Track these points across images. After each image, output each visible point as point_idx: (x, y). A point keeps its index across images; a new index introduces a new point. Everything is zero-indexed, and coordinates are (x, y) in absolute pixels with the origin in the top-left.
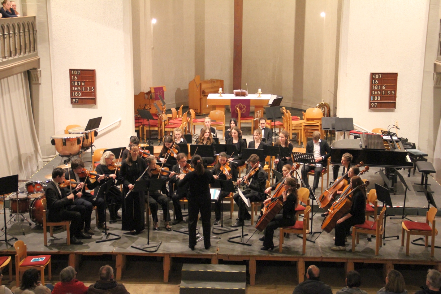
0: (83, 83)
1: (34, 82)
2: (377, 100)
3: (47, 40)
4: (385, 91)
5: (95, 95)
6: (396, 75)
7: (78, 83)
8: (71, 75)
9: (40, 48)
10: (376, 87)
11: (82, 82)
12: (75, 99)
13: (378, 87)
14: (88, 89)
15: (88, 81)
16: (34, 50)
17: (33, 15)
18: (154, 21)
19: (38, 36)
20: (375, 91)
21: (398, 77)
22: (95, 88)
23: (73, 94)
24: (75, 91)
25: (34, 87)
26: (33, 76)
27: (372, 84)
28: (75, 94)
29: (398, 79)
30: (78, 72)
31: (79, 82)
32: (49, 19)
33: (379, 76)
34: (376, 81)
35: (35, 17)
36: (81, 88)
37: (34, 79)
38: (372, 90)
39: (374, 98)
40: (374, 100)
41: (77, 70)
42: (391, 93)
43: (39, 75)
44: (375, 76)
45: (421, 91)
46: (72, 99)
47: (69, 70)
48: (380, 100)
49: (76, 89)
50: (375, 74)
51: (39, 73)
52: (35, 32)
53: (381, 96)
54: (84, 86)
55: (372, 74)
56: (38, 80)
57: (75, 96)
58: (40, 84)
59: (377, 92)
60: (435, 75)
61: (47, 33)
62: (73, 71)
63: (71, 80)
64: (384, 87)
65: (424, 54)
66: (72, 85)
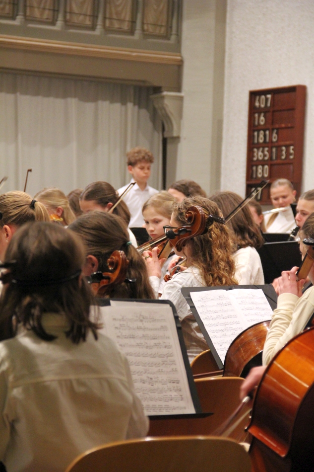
0: (275, 135)
11: (273, 130)
14: (284, 153)
15: (283, 125)
23: (252, 171)
30: (267, 99)
31: (267, 132)
54: (276, 144)
58: (177, 139)
62: (258, 98)
63: (253, 128)
66: (253, 143)
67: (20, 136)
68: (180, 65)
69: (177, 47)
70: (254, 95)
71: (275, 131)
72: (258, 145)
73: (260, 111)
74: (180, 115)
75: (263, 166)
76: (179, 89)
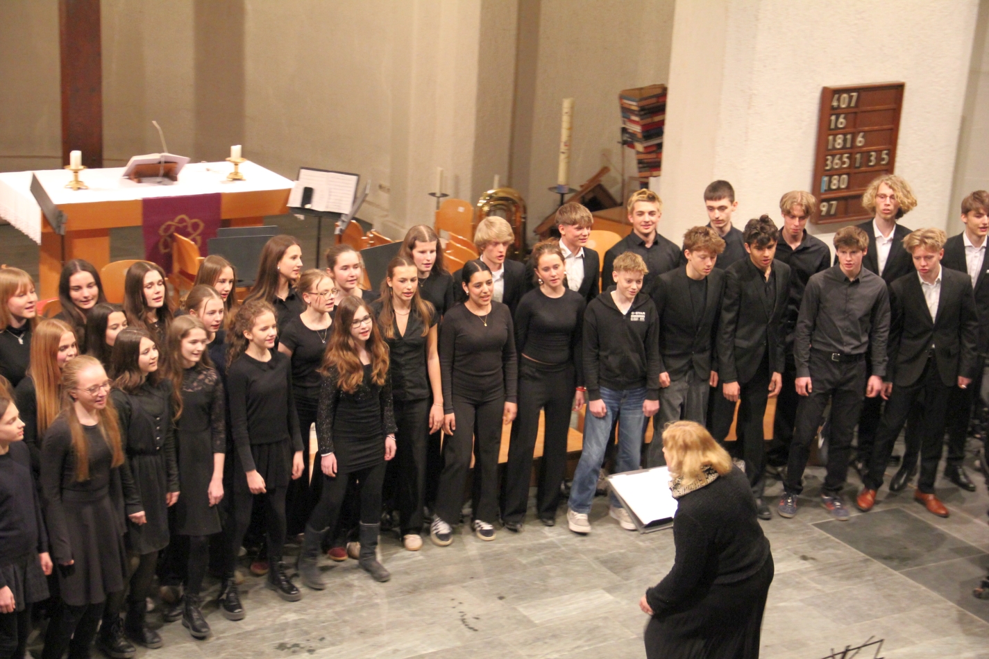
71: (861, 134)
75: (840, 175)
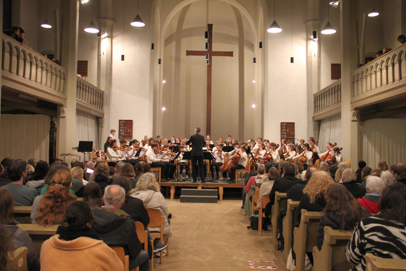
0: (126, 127)
1: (100, 126)
2: (285, 137)
3: (109, 104)
4: (289, 132)
5: (132, 134)
6: (294, 123)
7: (123, 128)
8: (120, 123)
9: (105, 108)
10: (284, 130)
12: (121, 136)
13: (285, 130)
16: (102, 109)
17: (104, 91)
18: (164, 109)
19: (105, 102)
20: (283, 132)
21: (295, 125)
22: (132, 130)
24: (121, 132)
25: (100, 128)
26: (100, 122)
27: (282, 128)
28: (121, 133)
29: (295, 126)
30: (123, 122)
32: (111, 94)
33: (285, 124)
34: (284, 127)
35: (104, 92)
36: (125, 130)
37: (100, 124)
38: (282, 131)
39: (283, 136)
40: (283, 137)
41: (123, 120)
42: (292, 133)
43: (103, 121)
44: (283, 124)
45: (307, 132)
46: (119, 136)
47: (119, 120)
48: (287, 137)
49: (122, 130)
50: (283, 123)
51: (103, 120)
52: (103, 99)
53: (287, 135)
55: (282, 123)
56: (102, 125)
57: (121, 134)
58: (103, 127)
59: (285, 132)
60: (314, 123)
61: (109, 101)
63: (120, 126)
64: (288, 130)
65: (307, 113)
67: (88, 126)
68: (104, 114)
69: (103, 111)
70: (120, 120)
72: (121, 129)
73: (121, 123)
74: (104, 123)
76: (103, 118)
